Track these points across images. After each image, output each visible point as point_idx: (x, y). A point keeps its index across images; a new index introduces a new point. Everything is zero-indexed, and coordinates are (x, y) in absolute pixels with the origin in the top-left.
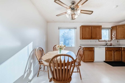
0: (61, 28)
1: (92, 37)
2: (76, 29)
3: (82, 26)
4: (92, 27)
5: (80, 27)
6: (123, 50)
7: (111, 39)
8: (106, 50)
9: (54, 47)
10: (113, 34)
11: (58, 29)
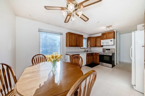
0: (44, 31)
1: (77, 44)
2: (62, 34)
3: (69, 33)
4: (77, 35)
5: (67, 34)
6: (94, 54)
7: (88, 47)
8: (87, 56)
9: (33, 58)
10: (89, 43)
11: (39, 31)
